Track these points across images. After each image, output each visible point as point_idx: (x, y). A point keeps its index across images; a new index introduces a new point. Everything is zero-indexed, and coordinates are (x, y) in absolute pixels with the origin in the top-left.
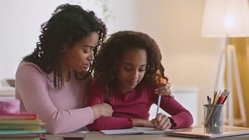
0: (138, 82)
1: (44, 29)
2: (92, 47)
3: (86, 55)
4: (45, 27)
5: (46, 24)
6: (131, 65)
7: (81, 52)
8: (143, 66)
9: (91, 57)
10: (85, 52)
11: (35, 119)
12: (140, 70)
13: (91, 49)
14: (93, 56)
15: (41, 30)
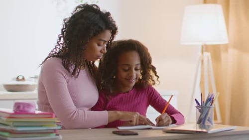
0: (136, 79)
1: (66, 24)
2: (106, 41)
3: (99, 48)
4: (67, 23)
5: (68, 19)
6: (128, 65)
7: (96, 45)
8: (137, 65)
9: (104, 50)
10: (99, 45)
11: (52, 117)
12: (136, 69)
13: (104, 43)
14: (106, 49)
15: (64, 24)
